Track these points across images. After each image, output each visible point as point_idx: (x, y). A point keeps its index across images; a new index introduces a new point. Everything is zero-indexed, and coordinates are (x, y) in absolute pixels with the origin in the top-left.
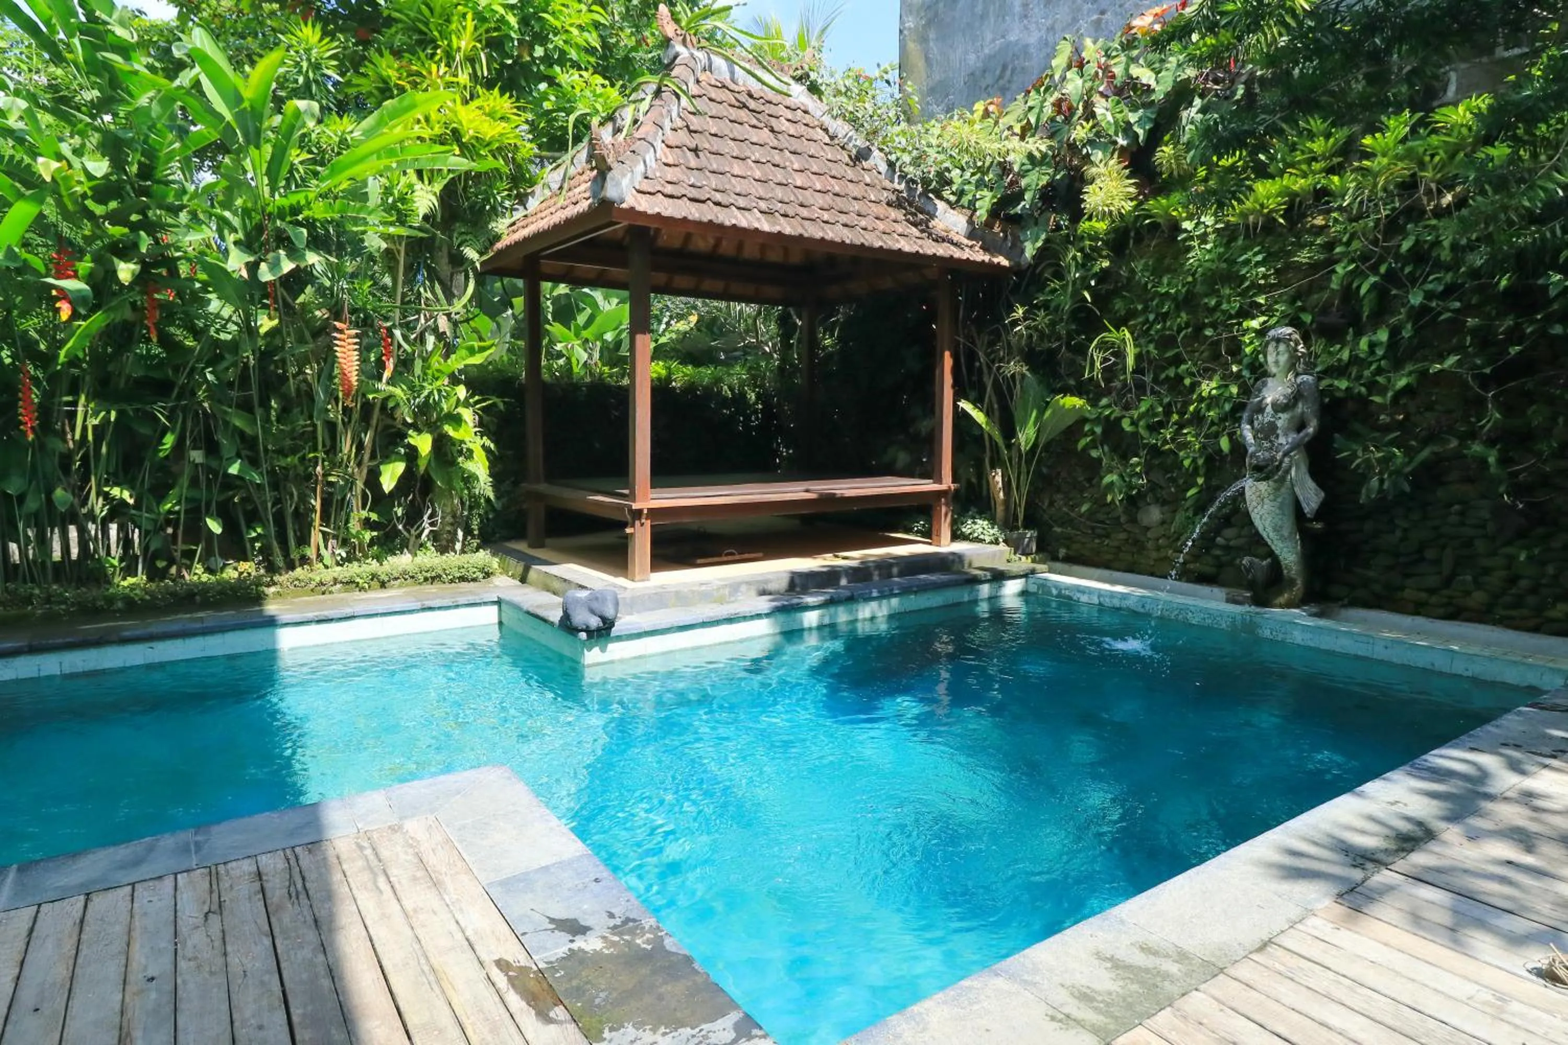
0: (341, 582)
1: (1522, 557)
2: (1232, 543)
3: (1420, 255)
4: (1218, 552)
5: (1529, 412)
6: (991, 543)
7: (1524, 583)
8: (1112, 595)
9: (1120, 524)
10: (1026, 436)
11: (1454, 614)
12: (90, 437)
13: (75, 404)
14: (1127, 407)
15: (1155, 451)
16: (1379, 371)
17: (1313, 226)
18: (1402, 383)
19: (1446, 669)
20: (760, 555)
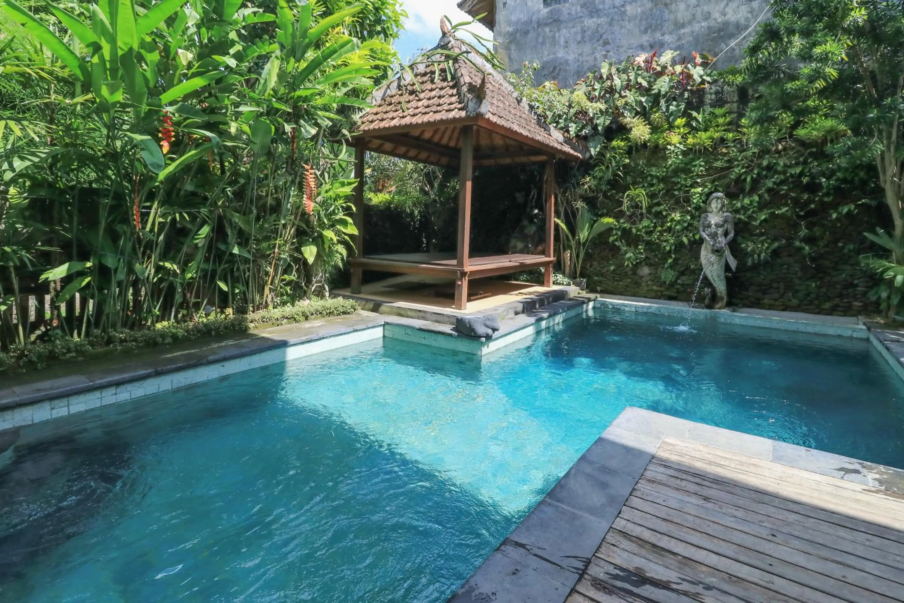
0: (287, 318)
1: (814, 285)
2: (685, 283)
3: (769, 168)
4: (679, 287)
5: (814, 230)
6: (567, 285)
7: (813, 296)
8: (643, 307)
9: (628, 275)
10: (584, 235)
11: (786, 308)
12: (156, 230)
13: (150, 208)
14: (634, 223)
15: (648, 243)
16: (753, 212)
17: (722, 152)
18: (763, 217)
19: (804, 331)
20: (490, 294)
